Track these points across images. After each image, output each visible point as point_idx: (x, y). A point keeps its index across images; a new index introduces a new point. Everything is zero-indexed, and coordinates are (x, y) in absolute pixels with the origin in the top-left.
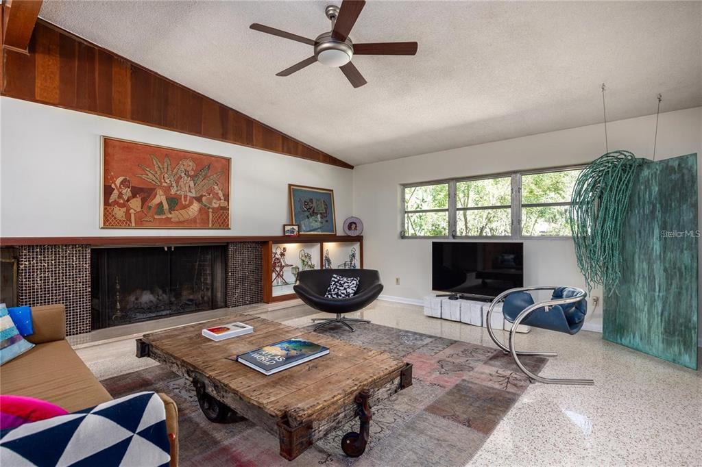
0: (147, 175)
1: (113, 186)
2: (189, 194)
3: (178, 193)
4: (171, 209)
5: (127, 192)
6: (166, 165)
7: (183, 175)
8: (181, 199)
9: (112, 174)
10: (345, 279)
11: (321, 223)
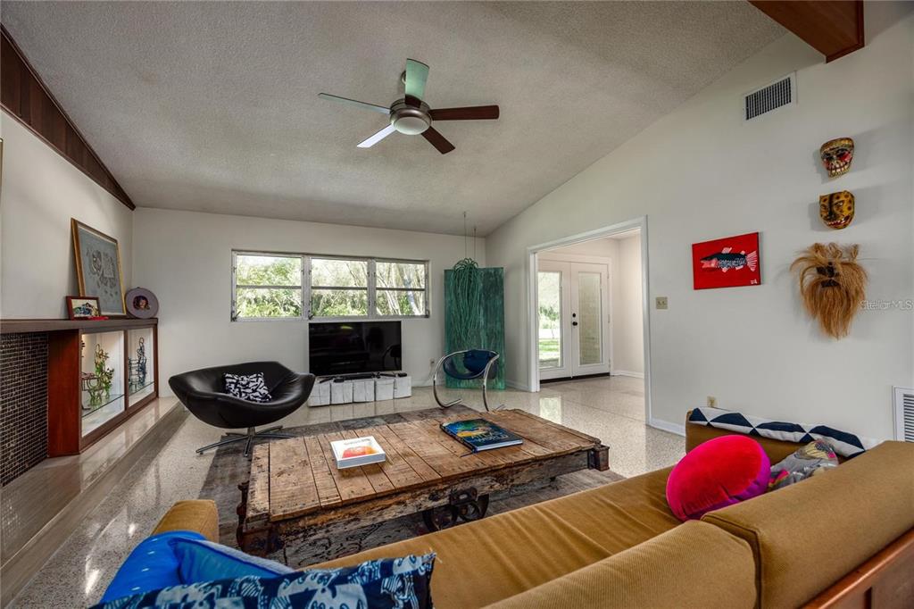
10: (245, 378)
11: (111, 295)
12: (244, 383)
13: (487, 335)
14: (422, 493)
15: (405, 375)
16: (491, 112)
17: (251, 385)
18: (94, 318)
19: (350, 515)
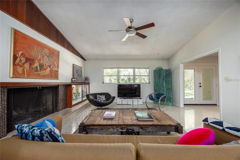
0: (32, 53)
1: (17, 55)
2: (47, 64)
3: (43, 63)
4: (41, 70)
5: (23, 60)
6: (39, 49)
7: (45, 55)
8: (44, 65)
9: (17, 49)
10: (101, 96)
11: (80, 78)
12: (100, 97)
13: (166, 89)
14: (119, 127)
15: (141, 99)
16: (152, 25)
17: (102, 97)
18: (76, 82)
19: (101, 128)
